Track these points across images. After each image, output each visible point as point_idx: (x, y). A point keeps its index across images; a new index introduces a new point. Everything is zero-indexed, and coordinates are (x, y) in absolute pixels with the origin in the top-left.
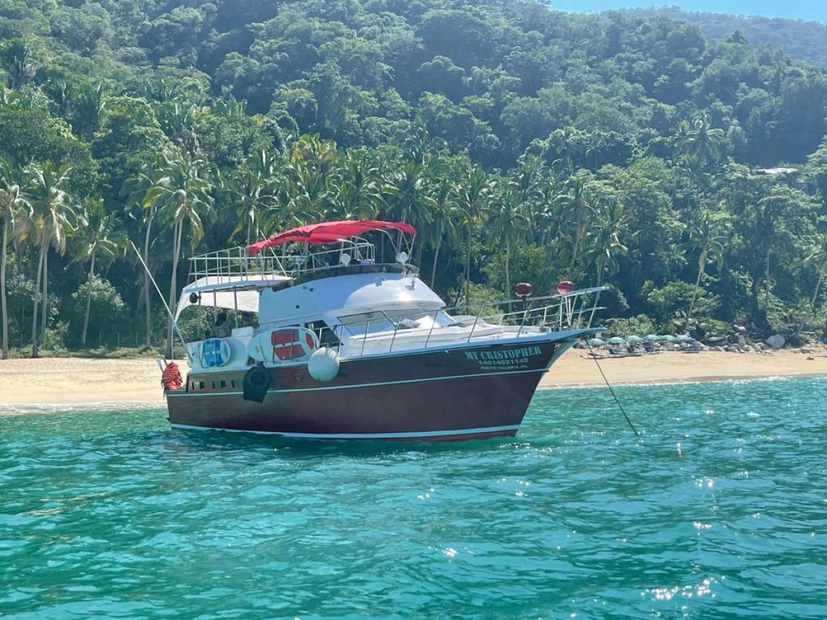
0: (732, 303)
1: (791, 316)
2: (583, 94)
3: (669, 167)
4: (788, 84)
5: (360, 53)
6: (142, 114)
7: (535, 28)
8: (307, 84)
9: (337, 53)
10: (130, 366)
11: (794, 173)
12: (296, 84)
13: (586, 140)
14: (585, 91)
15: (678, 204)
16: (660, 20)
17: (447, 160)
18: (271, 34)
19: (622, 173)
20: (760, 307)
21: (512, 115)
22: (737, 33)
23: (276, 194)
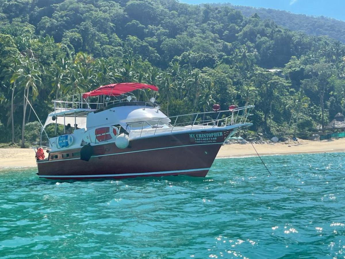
0: (257, 124)
1: (280, 129)
2: (194, 38)
3: (231, 68)
4: (277, 35)
5: (101, 18)
6: (8, 42)
7: (174, 10)
8: (78, 31)
9: (91, 18)
10: (7, 151)
11: (280, 72)
12: (73, 31)
13: (197, 57)
14: (195, 37)
15: (235, 84)
16: (225, 8)
17: (141, 64)
18: (62, 9)
19: (211, 71)
20: (268, 125)
21: (165, 46)
22: (256, 14)
23: (70, 77)
